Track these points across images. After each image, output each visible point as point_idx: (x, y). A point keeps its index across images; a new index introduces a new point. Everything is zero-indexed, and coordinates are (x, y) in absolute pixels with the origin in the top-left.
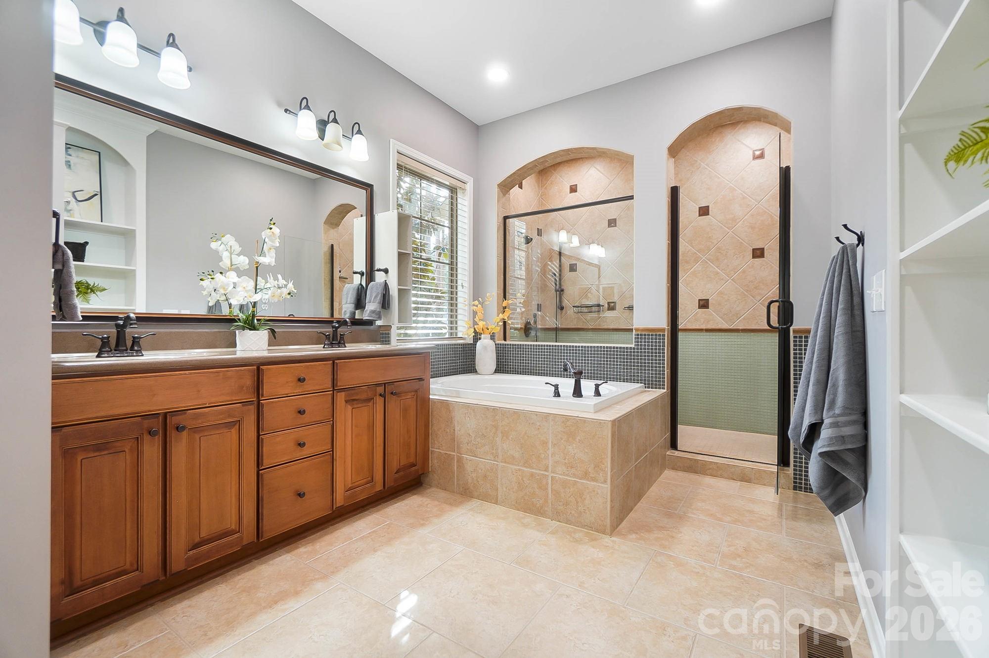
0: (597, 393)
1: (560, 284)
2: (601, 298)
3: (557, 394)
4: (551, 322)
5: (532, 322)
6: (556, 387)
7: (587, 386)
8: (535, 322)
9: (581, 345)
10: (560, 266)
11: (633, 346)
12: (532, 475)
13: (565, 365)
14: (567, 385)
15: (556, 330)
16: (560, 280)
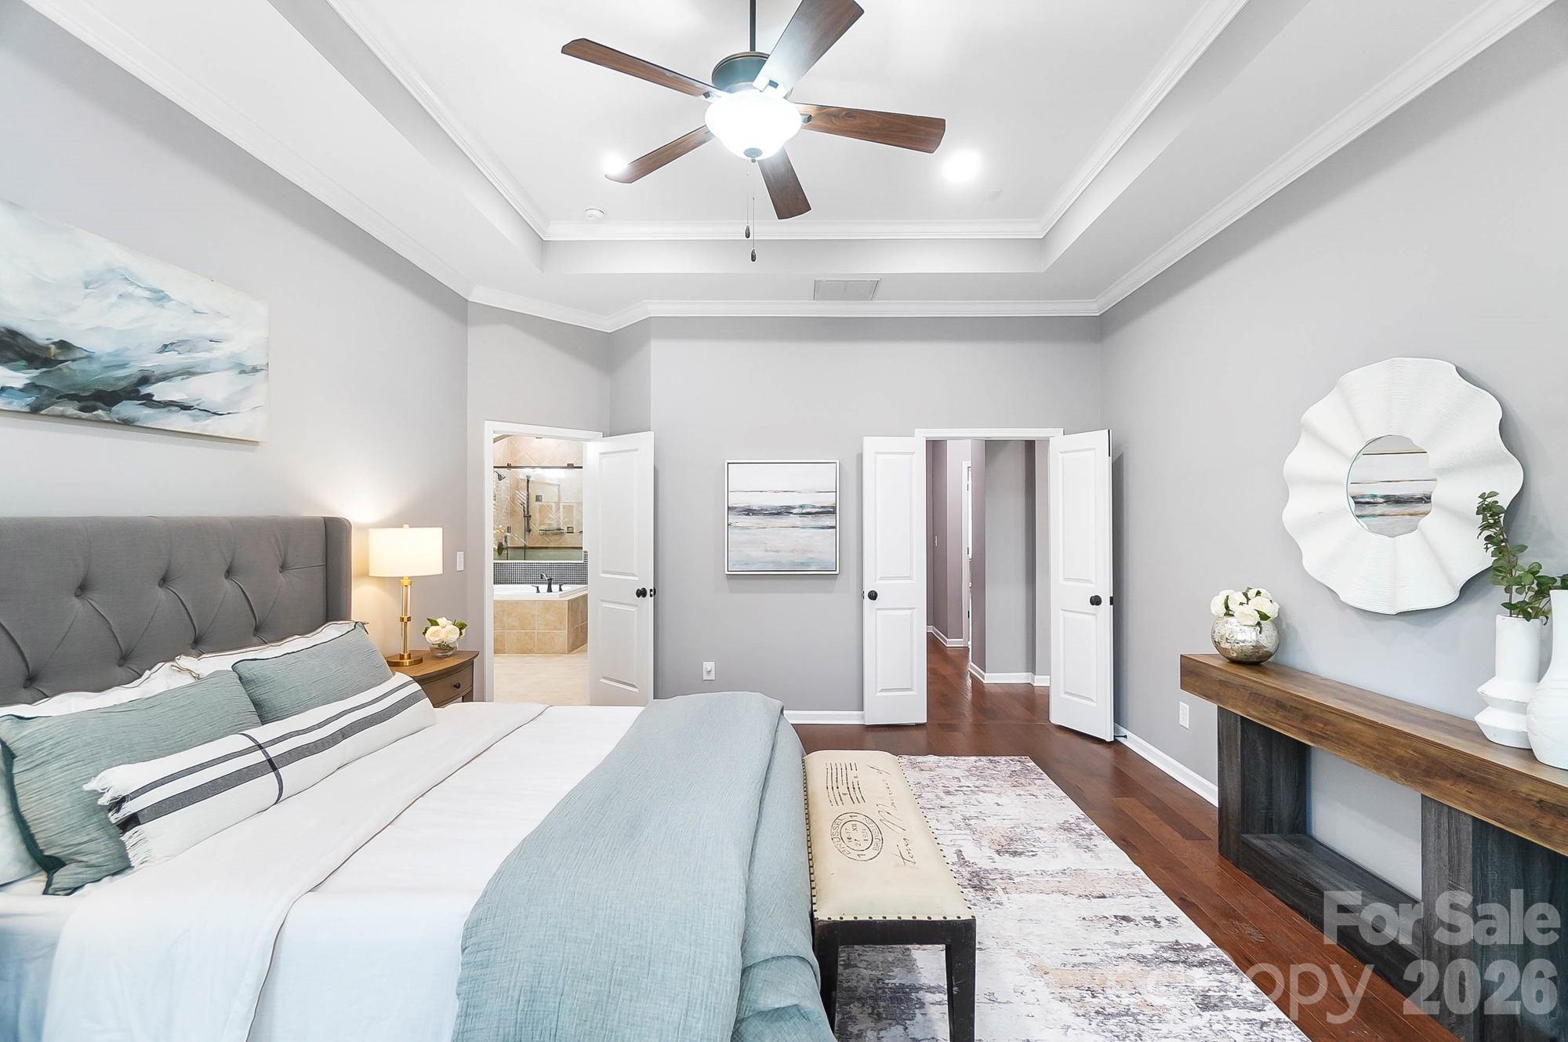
0: (561, 590)
1: (528, 510)
2: (562, 523)
3: (538, 591)
4: (521, 542)
5: (504, 543)
6: (538, 587)
7: (555, 587)
8: (506, 542)
9: (549, 562)
10: (528, 495)
11: (582, 562)
12: (526, 633)
13: (542, 575)
14: (544, 588)
15: (525, 548)
16: (528, 506)
